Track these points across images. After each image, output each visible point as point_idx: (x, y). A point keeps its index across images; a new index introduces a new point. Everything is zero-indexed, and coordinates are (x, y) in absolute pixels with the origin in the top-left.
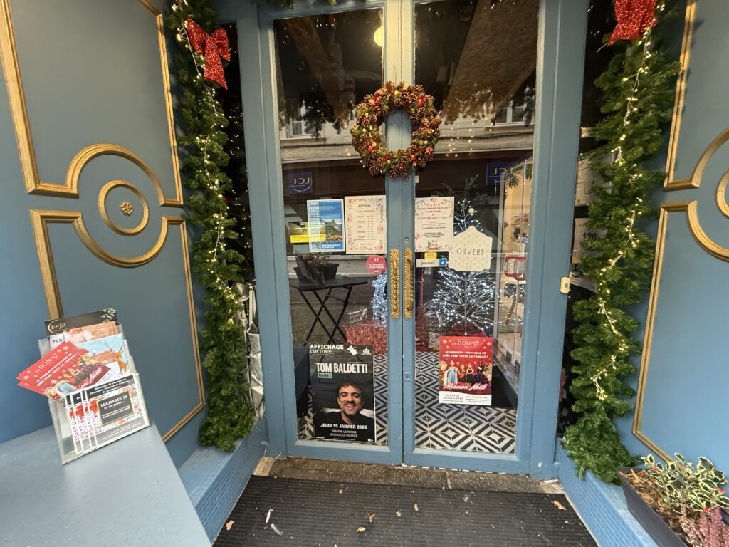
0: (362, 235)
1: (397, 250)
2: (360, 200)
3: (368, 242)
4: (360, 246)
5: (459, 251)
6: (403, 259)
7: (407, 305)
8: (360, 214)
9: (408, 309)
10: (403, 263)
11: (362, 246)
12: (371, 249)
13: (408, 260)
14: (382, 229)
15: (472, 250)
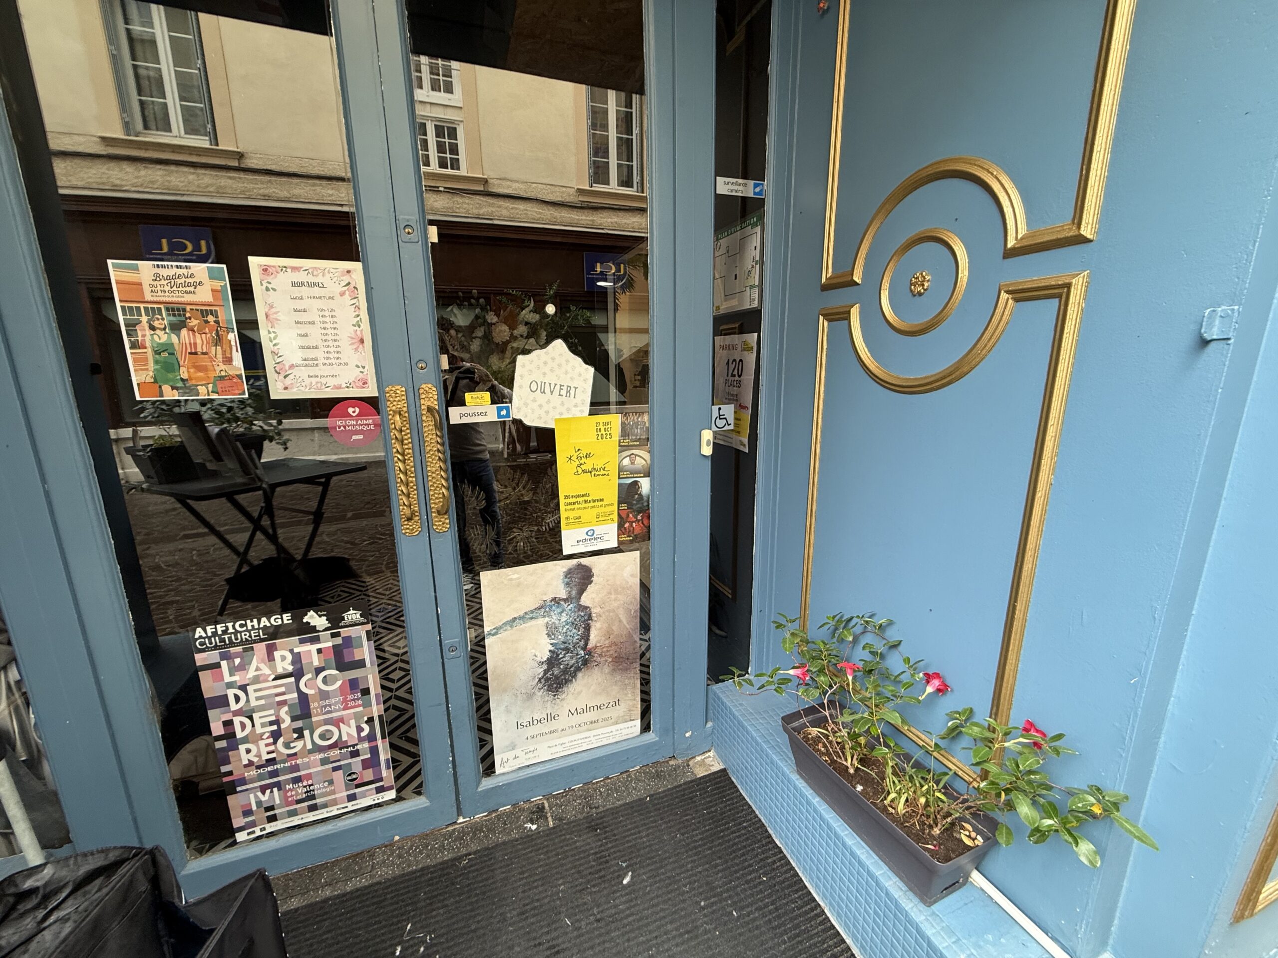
0: (311, 354)
1: (400, 389)
2: (294, 269)
3: (327, 371)
4: (308, 381)
5: (534, 387)
6: (417, 407)
7: (436, 503)
8: (300, 305)
9: (439, 512)
10: (418, 416)
11: (314, 380)
12: (339, 387)
13: (430, 409)
14: (362, 341)
15: (558, 387)
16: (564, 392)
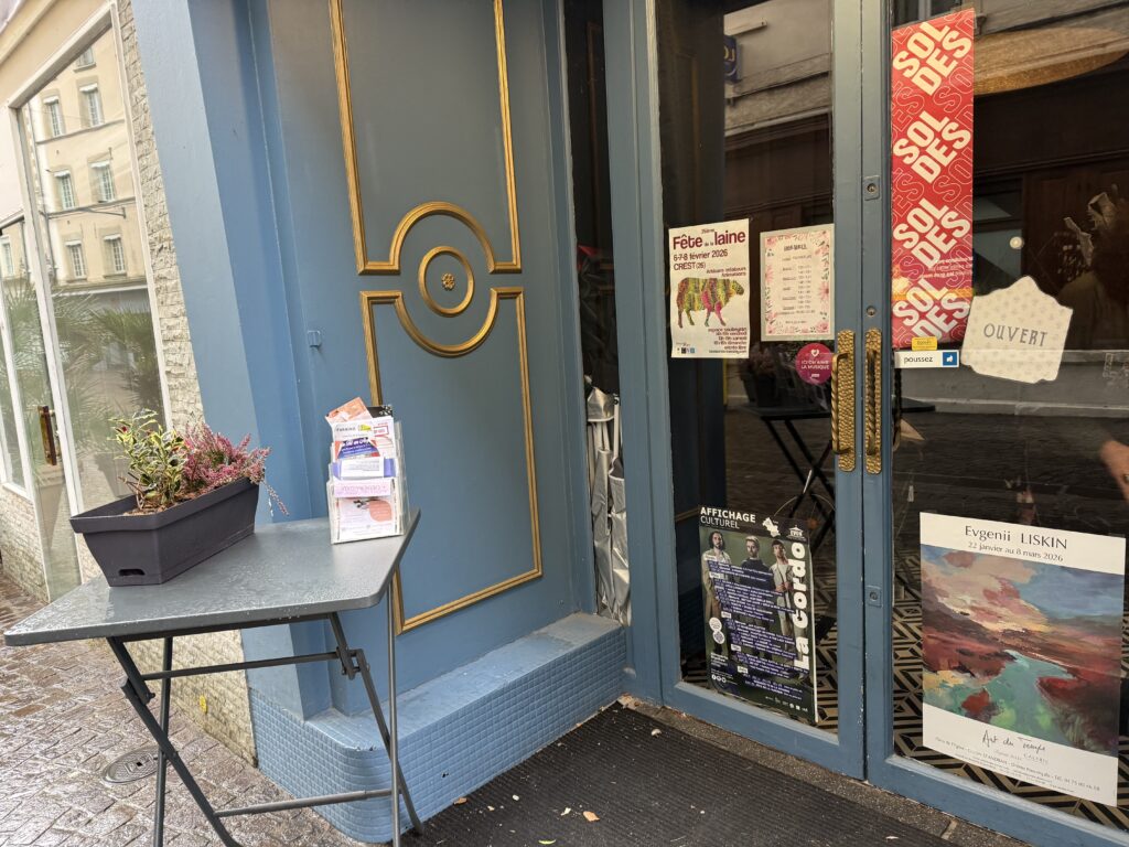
0: (789, 304)
1: (850, 334)
2: (788, 237)
3: (799, 317)
4: (785, 325)
5: (990, 331)
6: (863, 351)
8: (787, 264)
9: (872, 454)
10: (863, 359)
11: (789, 326)
12: (805, 331)
13: (873, 353)
14: (827, 291)
15: (1020, 332)
16: (1027, 338)
